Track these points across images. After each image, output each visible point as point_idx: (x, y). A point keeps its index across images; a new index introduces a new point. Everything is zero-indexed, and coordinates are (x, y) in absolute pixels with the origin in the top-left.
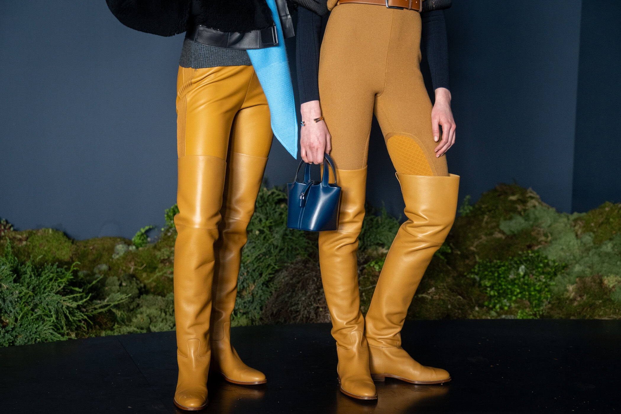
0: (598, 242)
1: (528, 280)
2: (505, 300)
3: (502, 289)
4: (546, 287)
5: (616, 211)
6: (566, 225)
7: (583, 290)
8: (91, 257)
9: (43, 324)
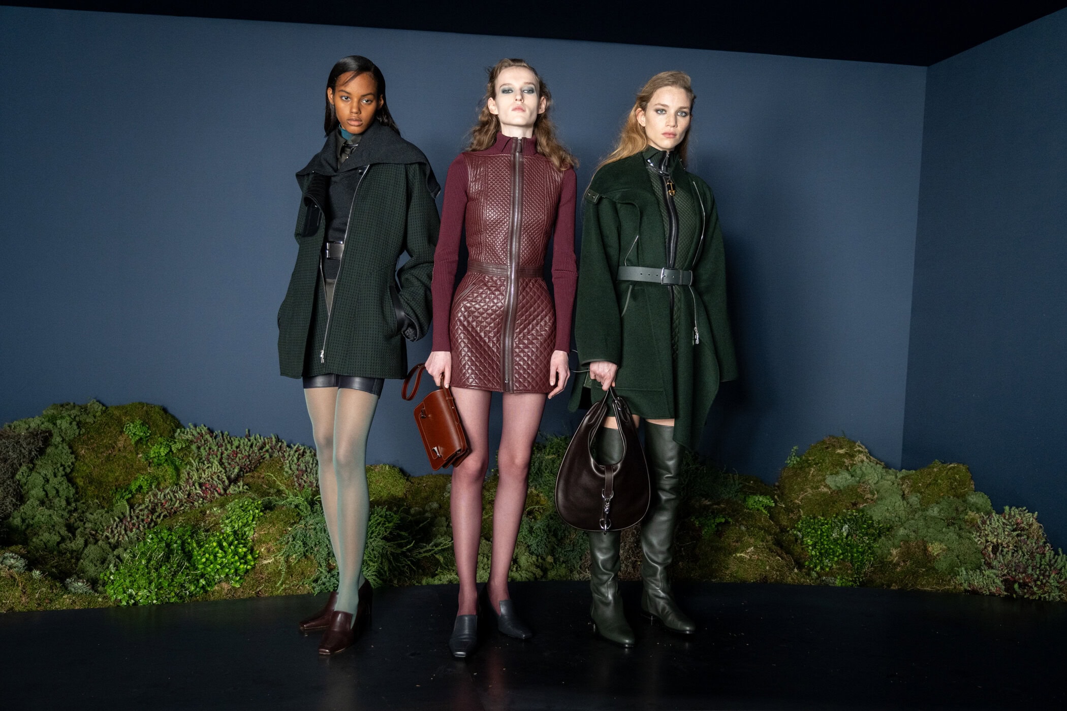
0: (925, 506)
1: (850, 540)
2: (827, 561)
3: (824, 548)
4: (869, 548)
5: (945, 472)
6: (893, 484)
7: (906, 555)
8: (424, 494)
9: (367, 569)
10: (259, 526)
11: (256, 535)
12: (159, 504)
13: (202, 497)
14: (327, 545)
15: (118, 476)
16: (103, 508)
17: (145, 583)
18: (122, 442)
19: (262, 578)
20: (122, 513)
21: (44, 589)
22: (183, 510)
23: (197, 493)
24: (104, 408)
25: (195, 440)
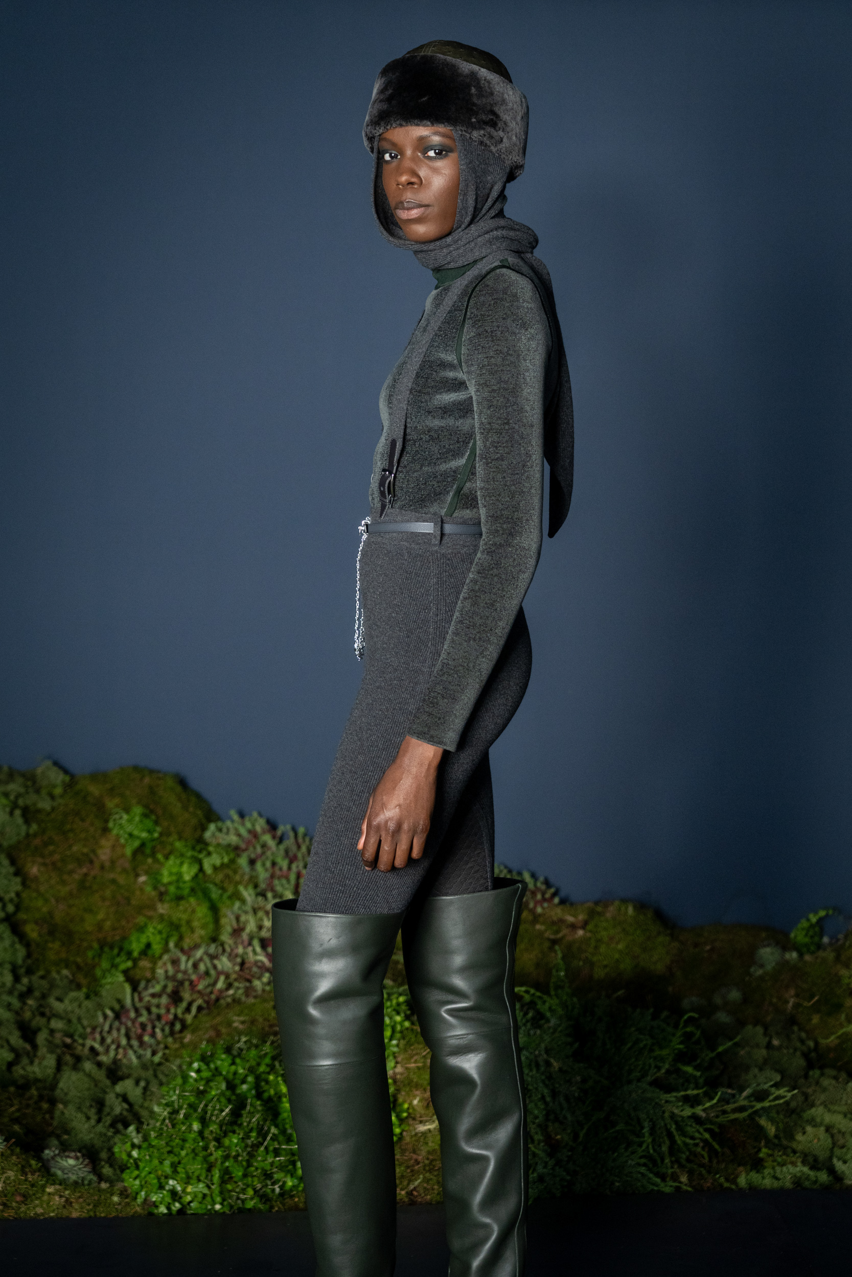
8: (707, 969)
10: (405, 1050)
11: (399, 1069)
12: (187, 984)
13: (268, 970)
14: (543, 1097)
15: (103, 920)
16: (79, 987)
17: (201, 1168)
18: (108, 851)
19: (417, 1163)
20: (119, 1001)
21: (11, 1174)
22: (233, 995)
23: (256, 962)
24: (67, 779)
25: (243, 846)
